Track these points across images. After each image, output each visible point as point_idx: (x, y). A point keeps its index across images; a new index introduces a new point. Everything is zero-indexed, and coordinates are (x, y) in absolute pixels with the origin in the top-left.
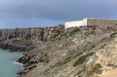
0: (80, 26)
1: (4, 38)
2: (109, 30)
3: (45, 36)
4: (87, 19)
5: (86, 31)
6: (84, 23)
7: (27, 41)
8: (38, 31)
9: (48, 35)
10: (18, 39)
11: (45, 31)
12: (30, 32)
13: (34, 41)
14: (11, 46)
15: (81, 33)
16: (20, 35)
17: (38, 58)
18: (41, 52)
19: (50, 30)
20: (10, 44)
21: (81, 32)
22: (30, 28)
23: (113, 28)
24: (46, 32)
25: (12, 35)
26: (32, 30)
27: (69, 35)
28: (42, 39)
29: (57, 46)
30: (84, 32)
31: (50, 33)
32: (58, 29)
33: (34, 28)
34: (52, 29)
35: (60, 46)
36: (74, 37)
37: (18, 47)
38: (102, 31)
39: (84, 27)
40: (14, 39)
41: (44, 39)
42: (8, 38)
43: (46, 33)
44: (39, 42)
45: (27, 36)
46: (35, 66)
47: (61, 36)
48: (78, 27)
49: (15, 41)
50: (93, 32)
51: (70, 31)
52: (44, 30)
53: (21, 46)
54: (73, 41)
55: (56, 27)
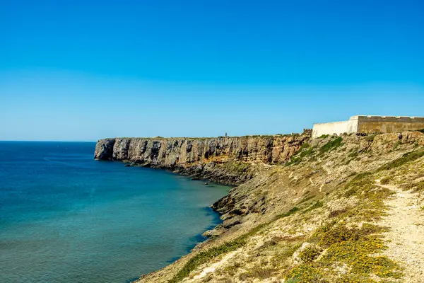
0: (343, 133)
1: (197, 156)
2: (401, 143)
3: (275, 153)
4: (357, 117)
5: (354, 145)
6: (351, 128)
7: (240, 164)
8: (262, 144)
9: (282, 152)
10: (223, 159)
11: (275, 143)
12: (246, 145)
13: (253, 164)
14: (209, 172)
15: (344, 150)
16: (228, 150)
17: (248, 202)
18: (257, 189)
19: (285, 140)
20: (207, 168)
21: (343, 147)
22: (247, 137)
23: (412, 140)
24: (279, 145)
25: (212, 151)
26: (251, 141)
27: (318, 152)
28: (270, 160)
29: (290, 177)
30: (350, 146)
31: (287, 148)
32: (302, 138)
33: (254, 137)
34: (290, 140)
35: (295, 178)
36: (326, 158)
37: (221, 175)
38: (385, 146)
39: (351, 134)
40: (215, 158)
41: (274, 159)
42: (203, 156)
43: (277, 147)
44: (265, 165)
45: (241, 153)
46: (238, 223)
47: (302, 156)
48: (338, 135)
49: (217, 162)
50: (366, 149)
51: (321, 145)
52: (274, 141)
53: (228, 174)
54: (324, 167)
55: (298, 135)
